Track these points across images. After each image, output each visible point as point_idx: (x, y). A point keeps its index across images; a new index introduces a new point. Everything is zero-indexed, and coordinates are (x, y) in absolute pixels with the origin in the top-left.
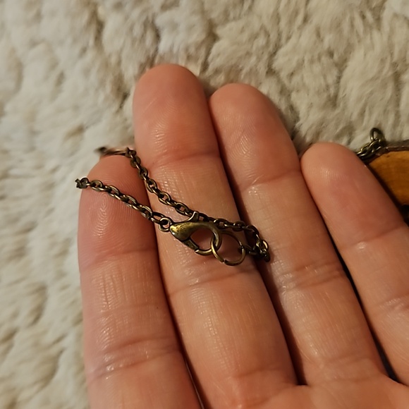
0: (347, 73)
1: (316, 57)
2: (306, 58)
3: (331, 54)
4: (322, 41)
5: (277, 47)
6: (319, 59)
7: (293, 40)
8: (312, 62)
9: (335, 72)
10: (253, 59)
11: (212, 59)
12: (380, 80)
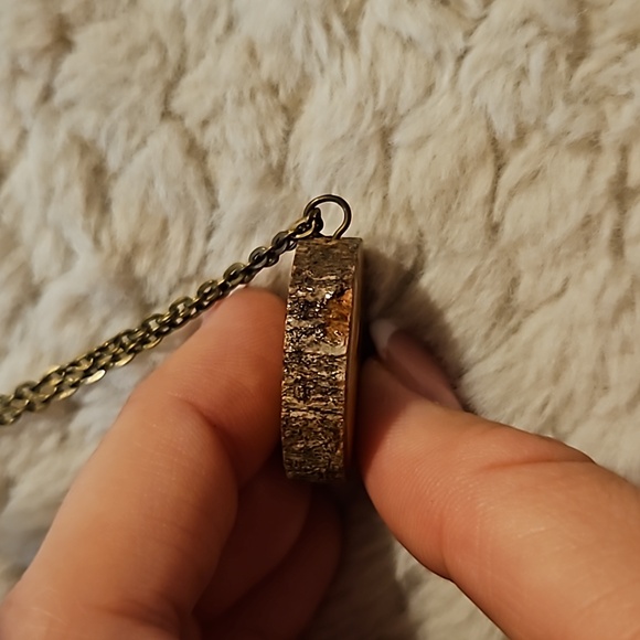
0: (301, 125)
1: (247, 94)
2: (229, 96)
3: (274, 90)
4: (259, 64)
5: (181, 71)
7: (209, 60)
8: (240, 102)
9: (280, 122)
11: (63, 82)
12: (356, 141)
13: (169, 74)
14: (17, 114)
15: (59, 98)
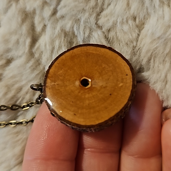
1: (125, 20)
2: (119, 21)
3: (135, 19)
4: (130, 8)
5: (102, 10)
6: (127, 21)
7: (112, 7)
8: (122, 23)
9: (137, 31)
10: (87, 15)
11: (61, 8)
12: (163, 40)
13: (98, 10)
14: (43, 19)
15: (59, 14)
